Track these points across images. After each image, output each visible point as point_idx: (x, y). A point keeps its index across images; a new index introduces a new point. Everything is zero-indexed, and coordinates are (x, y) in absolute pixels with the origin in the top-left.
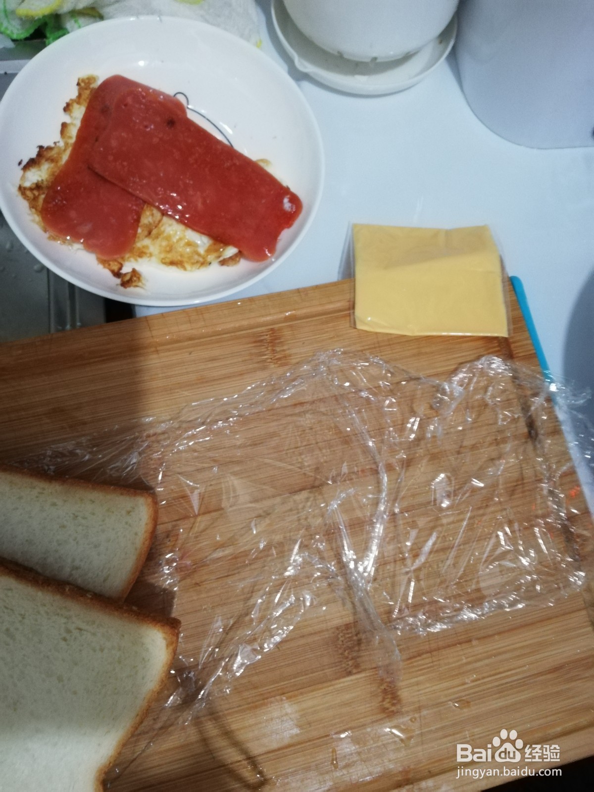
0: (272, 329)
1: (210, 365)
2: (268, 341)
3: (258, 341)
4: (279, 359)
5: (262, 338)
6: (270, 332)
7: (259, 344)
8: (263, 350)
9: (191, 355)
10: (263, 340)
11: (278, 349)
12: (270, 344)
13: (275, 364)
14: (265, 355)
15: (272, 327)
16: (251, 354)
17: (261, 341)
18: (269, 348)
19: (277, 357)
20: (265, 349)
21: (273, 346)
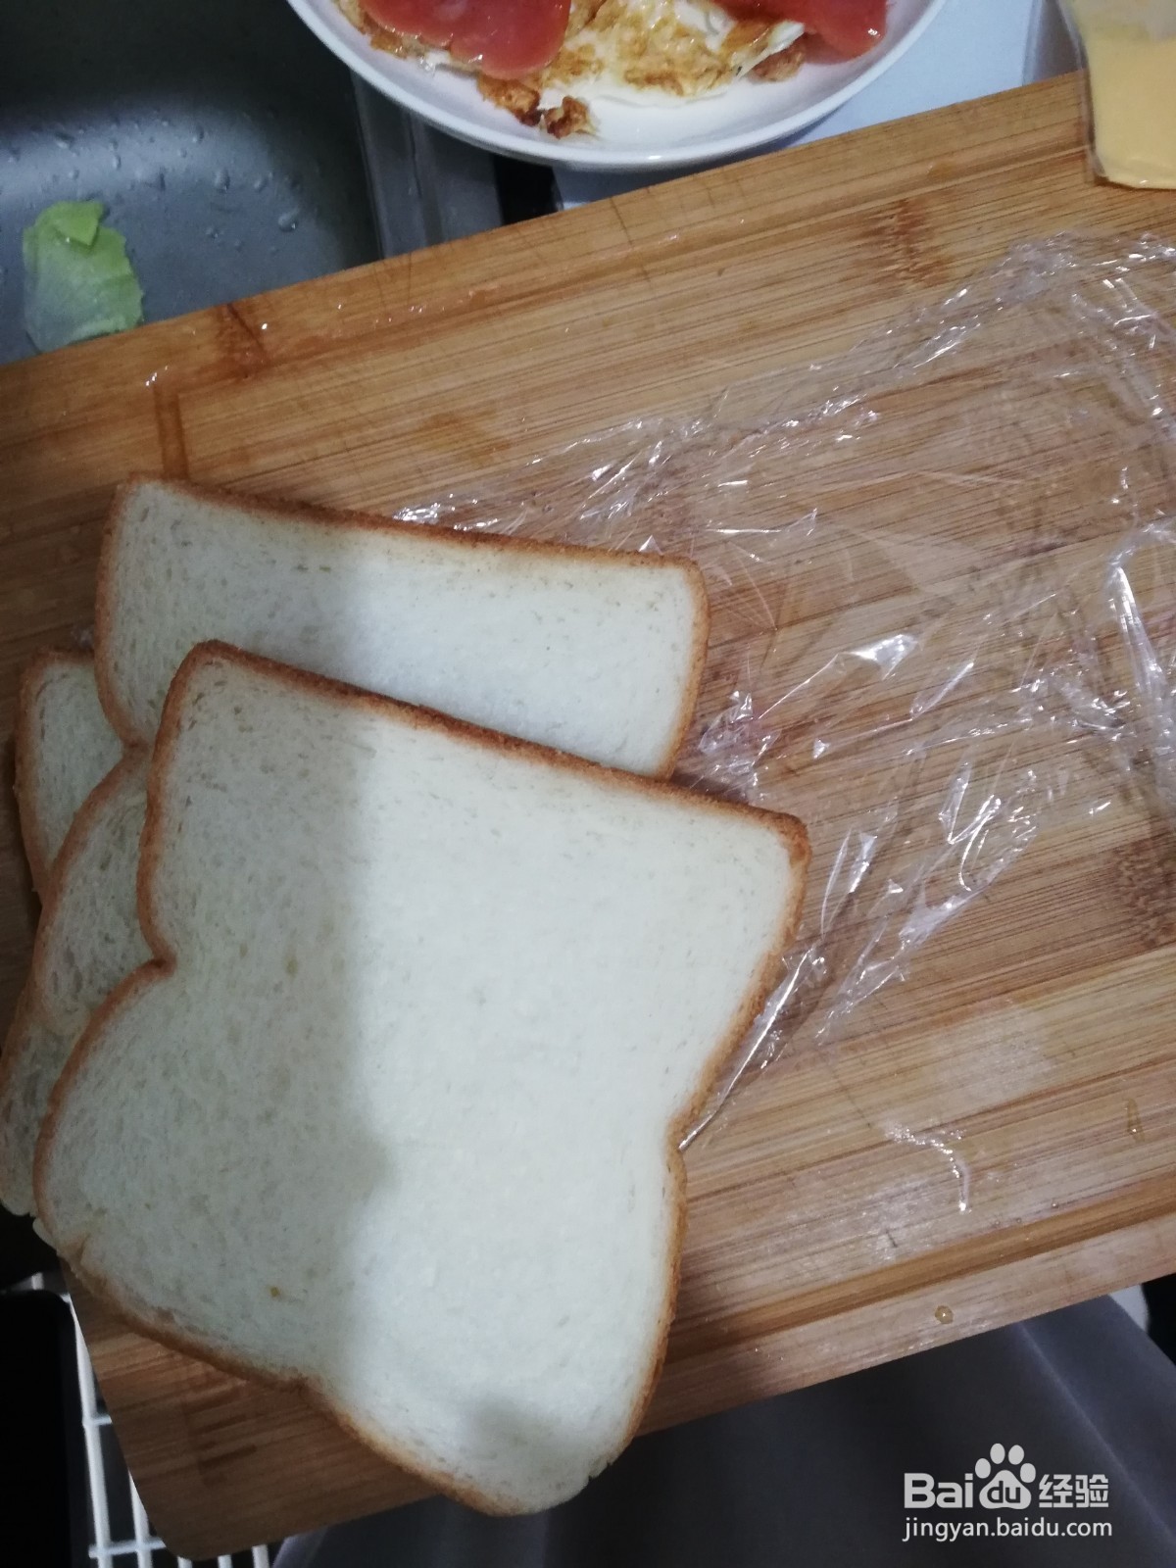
0: (902, 203)
1: (767, 295)
2: (896, 230)
3: (871, 230)
4: (926, 270)
5: (879, 225)
6: (900, 210)
7: (873, 239)
8: (886, 252)
9: (722, 277)
10: (883, 228)
11: (921, 246)
12: (901, 237)
13: (916, 281)
14: (892, 262)
15: (901, 197)
16: (858, 264)
17: (879, 232)
18: (900, 246)
19: (921, 265)
20: (891, 250)
21: (908, 241)
